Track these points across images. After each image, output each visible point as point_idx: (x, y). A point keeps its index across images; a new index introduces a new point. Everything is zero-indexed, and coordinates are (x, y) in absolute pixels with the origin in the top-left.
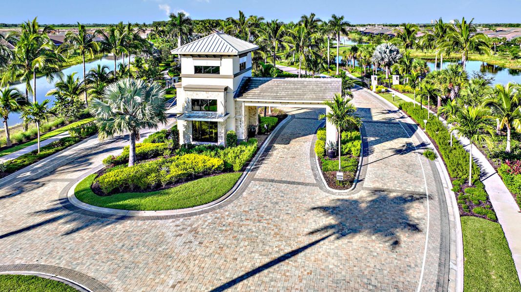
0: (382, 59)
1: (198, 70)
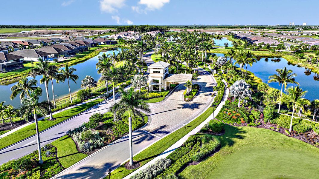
0: (220, 63)
1: (154, 72)
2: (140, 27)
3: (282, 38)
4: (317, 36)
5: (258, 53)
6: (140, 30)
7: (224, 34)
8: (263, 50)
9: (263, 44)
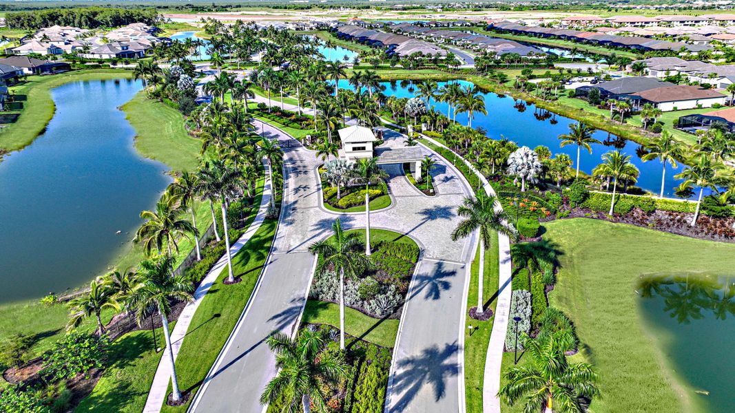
1: (354, 149)
2: (82, 15)
3: (432, 35)
4: (481, 29)
5: (420, 74)
6: (84, 24)
7: (306, 28)
8: (427, 69)
9: (420, 54)
